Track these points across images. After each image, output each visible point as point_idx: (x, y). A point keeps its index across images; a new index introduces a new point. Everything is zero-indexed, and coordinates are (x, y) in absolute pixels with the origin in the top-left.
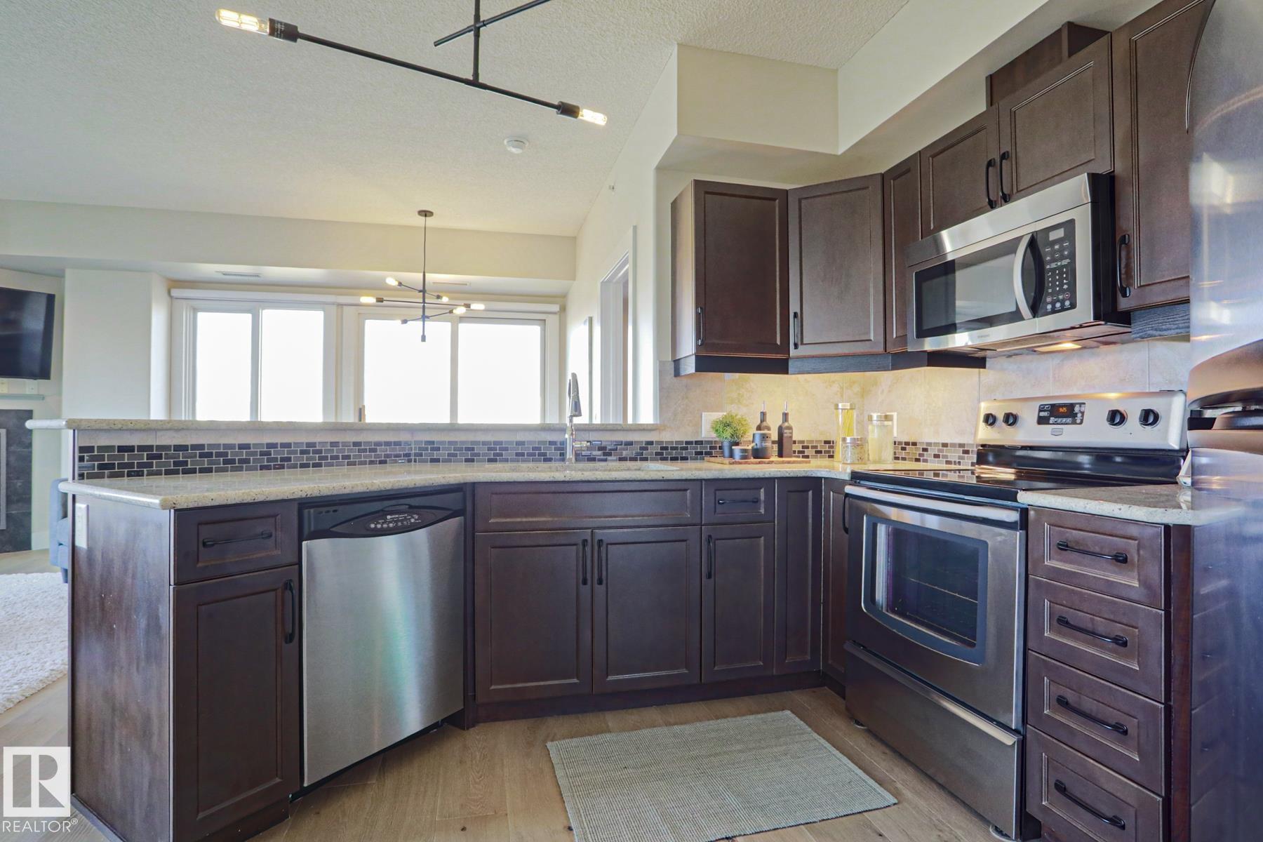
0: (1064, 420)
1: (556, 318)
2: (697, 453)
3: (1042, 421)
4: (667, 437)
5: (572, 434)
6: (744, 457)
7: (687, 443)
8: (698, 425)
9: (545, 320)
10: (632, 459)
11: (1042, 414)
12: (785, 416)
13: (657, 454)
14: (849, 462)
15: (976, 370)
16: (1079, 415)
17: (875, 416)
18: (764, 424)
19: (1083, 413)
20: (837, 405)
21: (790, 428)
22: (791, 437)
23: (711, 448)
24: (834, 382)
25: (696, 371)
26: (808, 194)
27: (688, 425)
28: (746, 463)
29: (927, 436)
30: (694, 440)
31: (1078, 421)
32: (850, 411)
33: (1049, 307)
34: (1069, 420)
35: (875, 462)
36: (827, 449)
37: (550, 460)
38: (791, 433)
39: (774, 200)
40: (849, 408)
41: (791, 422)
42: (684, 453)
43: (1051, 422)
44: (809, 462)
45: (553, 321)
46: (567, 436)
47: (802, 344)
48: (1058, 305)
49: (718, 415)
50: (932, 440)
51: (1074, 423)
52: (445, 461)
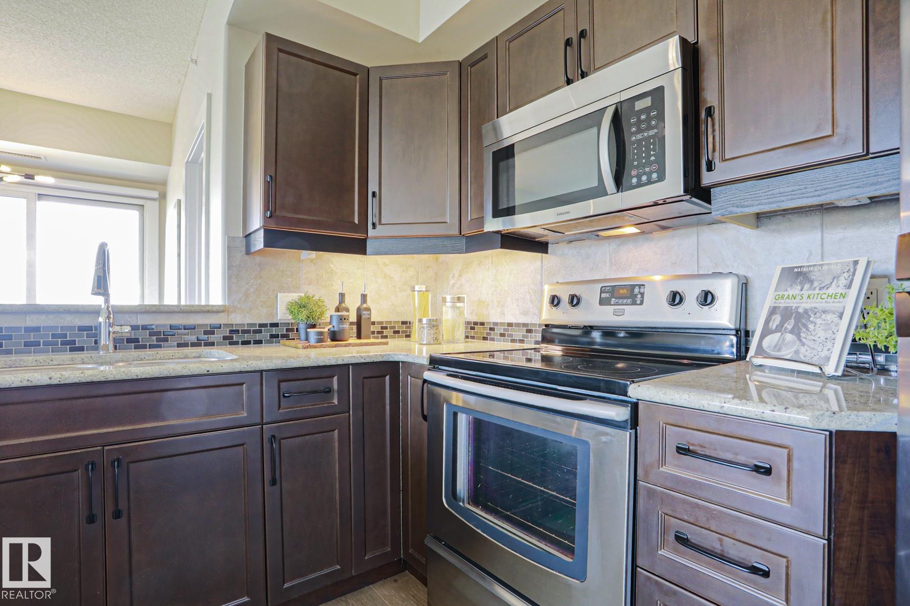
0: (625, 301)
1: (156, 204)
2: (272, 336)
3: (602, 302)
4: (238, 319)
5: (108, 317)
6: (320, 341)
7: (261, 325)
8: (274, 306)
9: (143, 206)
10: (194, 345)
11: (603, 295)
12: (364, 297)
13: (225, 338)
14: (425, 342)
15: (539, 255)
16: (639, 296)
17: (448, 298)
18: (343, 305)
19: (642, 294)
20: (414, 287)
21: (368, 309)
22: (369, 318)
23: (288, 330)
24: (410, 266)
25: (265, 246)
26: (390, 72)
27: (262, 306)
28: (321, 347)
29: (494, 317)
30: (269, 322)
31: (638, 302)
32: (426, 293)
33: (634, 180)
34: (629, 301)
35: (449, 342)
36: (404, 329)
37: (81, 349)
38: (370, 314)
39: (355, 75)
40: (424, 290)
41: (370, 303)
42: (258, 337)
43: (612, 303)
44: (387, 343)
45: (152, 208)
46: (101, 319)
47: (380, 223)
48: (644, 178)
49: (294, 296)
50: (499, 321)
51: (634, 303)
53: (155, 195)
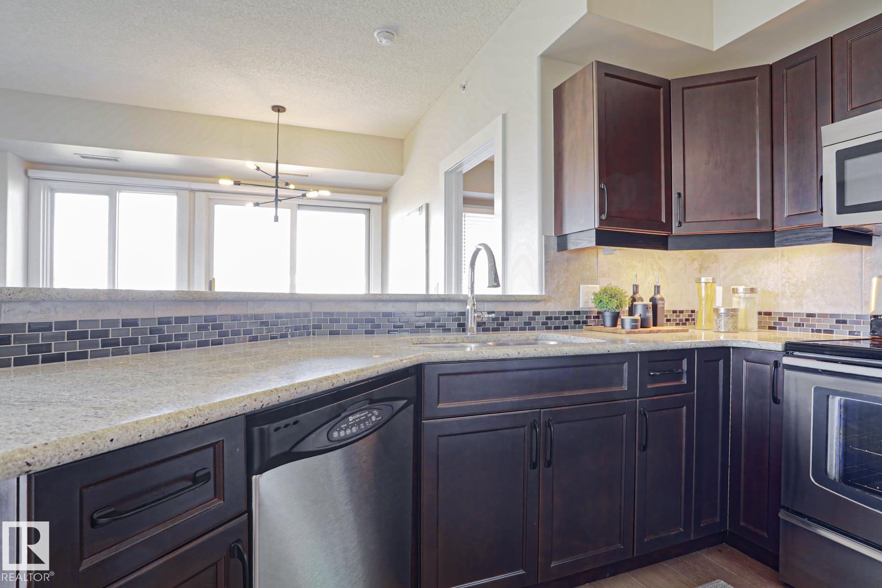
1: (380, 207)
2: (577, 323)
4: (552, 307)
5: (474, 305)
6: (635, 327)
7: (569, 313)
8: (577, 296)
9: (370, 209)
10: (522, 329)
12: (657, 289)
13: (543, 324)
14: (723, 330)
15: (858, 248)
17: (741, 289)
18: (637, 296)
20: (700, 279)
21: (662, 299)
22: (663, 308)
23: (587, 317)
24: (680, 259)
25: (597, 244)
26: (692, 84)
27: (569, 296)
28: (635, 333)
29: (784, 306)
30: (573, 310)
32: (713, 284)
35: (743, 330)
37: (449, 330)
38: (664, 304)
39: (659, 88)
40: (711, 281)
41: (663, 293)
42: (565, 323)
44: (687, 331)
45: (376, 211)
46: (468, 307)
47: (685, 222)
49: (597, 288)
50: (794, 311)
52: (345, 333)
53: (380, 200)
